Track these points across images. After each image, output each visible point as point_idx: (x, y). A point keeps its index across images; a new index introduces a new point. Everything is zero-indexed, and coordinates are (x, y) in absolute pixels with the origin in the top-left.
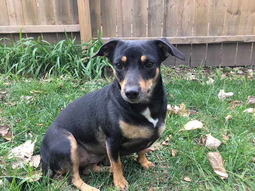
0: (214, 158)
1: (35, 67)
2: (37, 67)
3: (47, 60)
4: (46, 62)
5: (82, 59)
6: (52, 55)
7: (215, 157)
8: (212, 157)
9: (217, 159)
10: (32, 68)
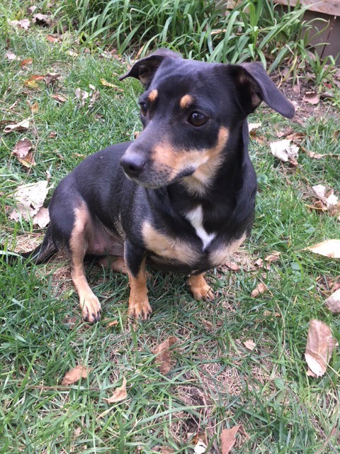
0: (316, 333)
1: (124, 30)
2: (128, 31)
3: (150, 20)
4: (148, 23)
5: (213, 32)
6: (161, 10)
7: (319, 333)
8: (315, 329)
9: (320, 338)
10: (119, 31)
